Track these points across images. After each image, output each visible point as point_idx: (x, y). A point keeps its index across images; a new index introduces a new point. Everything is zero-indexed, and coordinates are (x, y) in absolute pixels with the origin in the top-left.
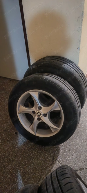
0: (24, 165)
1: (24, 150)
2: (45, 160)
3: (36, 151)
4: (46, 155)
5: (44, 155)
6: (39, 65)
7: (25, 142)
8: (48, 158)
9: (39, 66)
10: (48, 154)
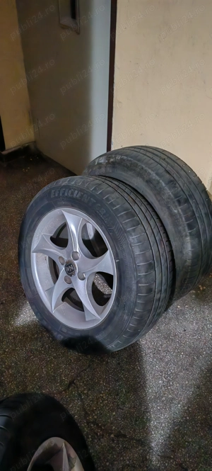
0: (6, 368)
1: (24, 336)
2: (53, 376)
3: (45, 349)
4: (60, 368)
5: (58, 365)
6: (112, 160)
7: (33, 321)
8: (63, 375)
9: (112, 162)
10: (65, 368)
